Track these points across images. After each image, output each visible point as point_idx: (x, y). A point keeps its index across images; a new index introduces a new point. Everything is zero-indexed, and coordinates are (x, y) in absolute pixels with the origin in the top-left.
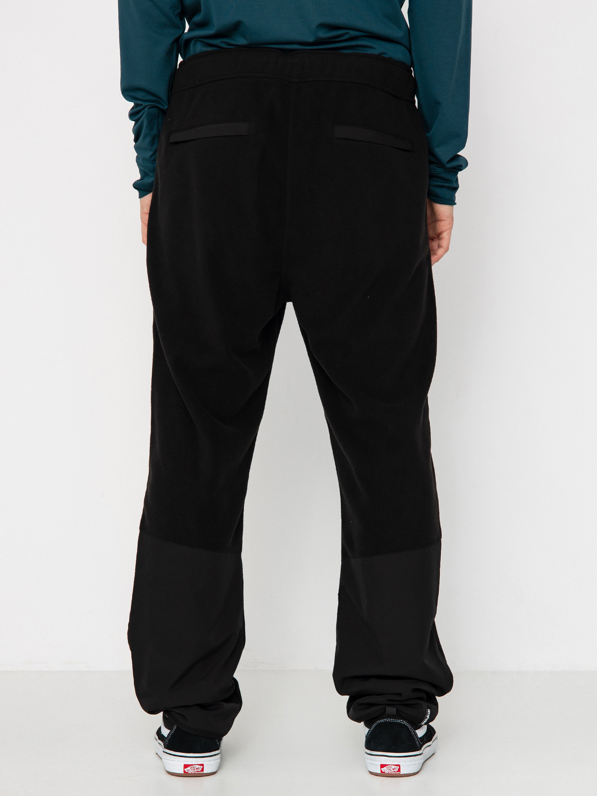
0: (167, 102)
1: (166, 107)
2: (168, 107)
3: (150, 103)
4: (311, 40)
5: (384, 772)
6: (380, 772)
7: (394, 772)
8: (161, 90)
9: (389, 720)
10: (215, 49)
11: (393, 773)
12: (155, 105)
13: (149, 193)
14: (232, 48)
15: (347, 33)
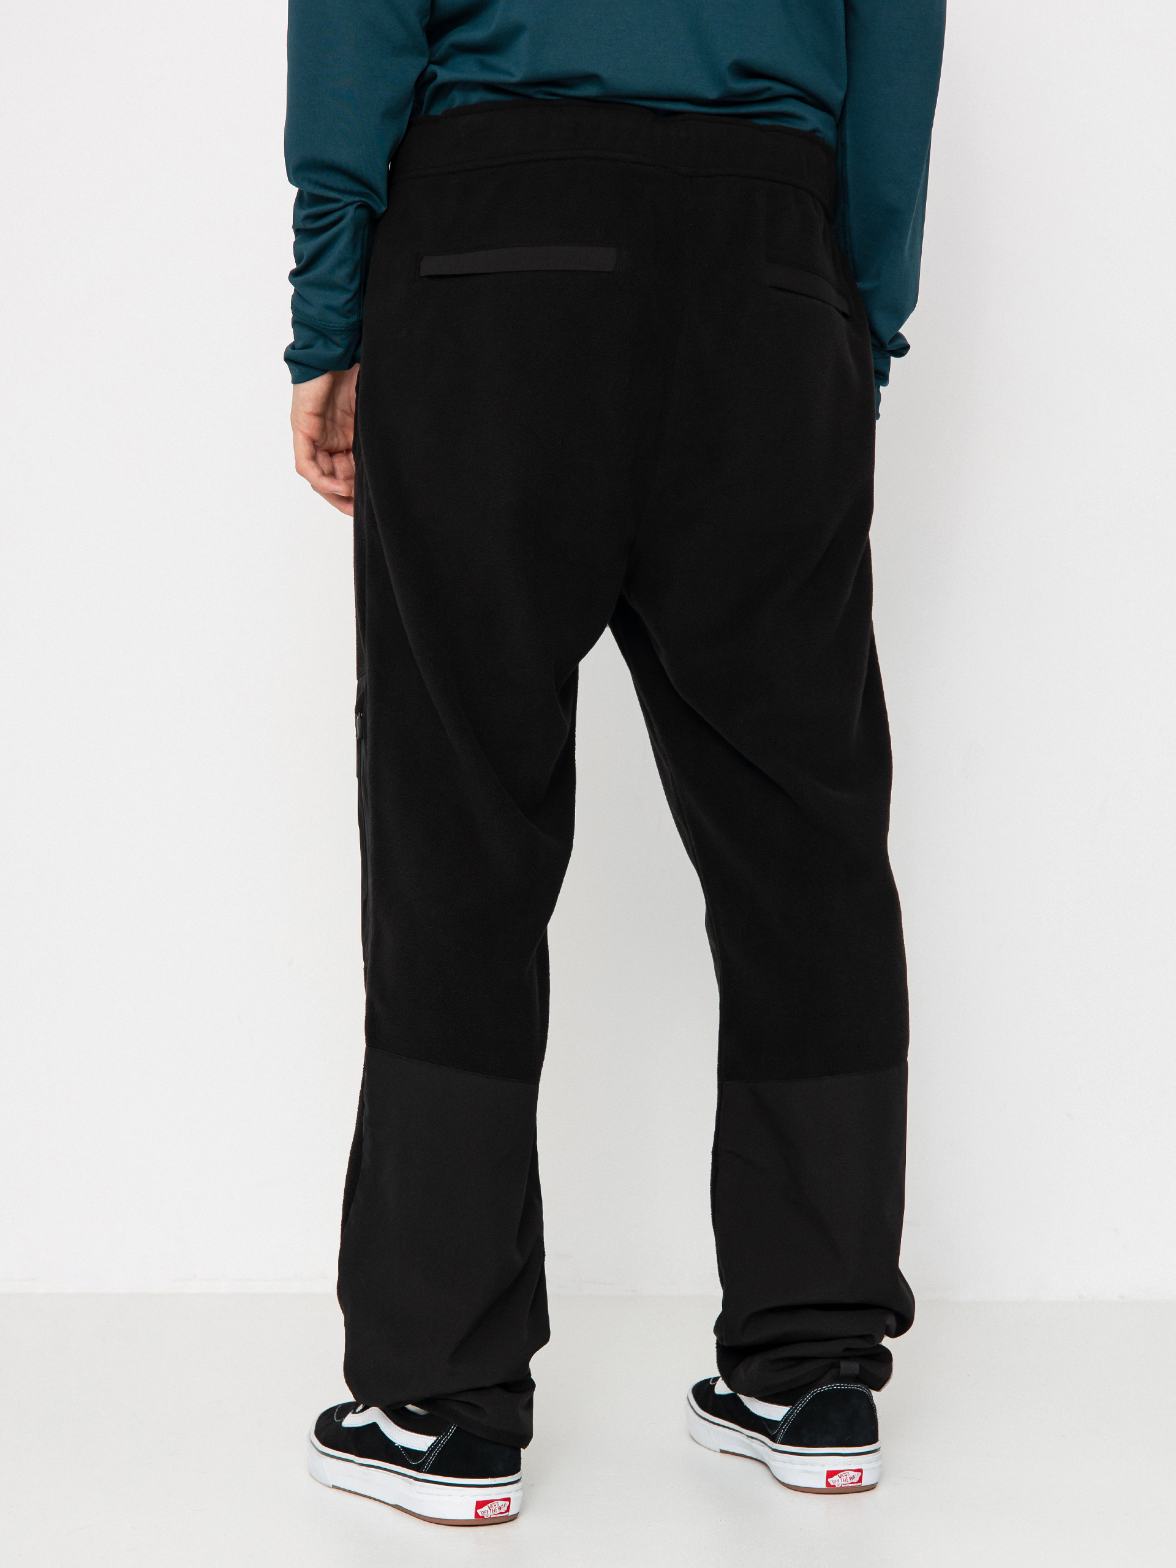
0: (385, 198)
1: (384, 209)
2: (387, 209)
3: (357, 199)
4: (712, 94)
5: (834, 1486)
6: (824, 1486)
7: (851, 1483)
8: (377, 172)
9: (837, 1386)
10: (507, 98)
11: (851, 1485)
12: (364, 202)
13: (322, 375)
14: (553, 100)
15: (769, 89)
